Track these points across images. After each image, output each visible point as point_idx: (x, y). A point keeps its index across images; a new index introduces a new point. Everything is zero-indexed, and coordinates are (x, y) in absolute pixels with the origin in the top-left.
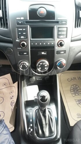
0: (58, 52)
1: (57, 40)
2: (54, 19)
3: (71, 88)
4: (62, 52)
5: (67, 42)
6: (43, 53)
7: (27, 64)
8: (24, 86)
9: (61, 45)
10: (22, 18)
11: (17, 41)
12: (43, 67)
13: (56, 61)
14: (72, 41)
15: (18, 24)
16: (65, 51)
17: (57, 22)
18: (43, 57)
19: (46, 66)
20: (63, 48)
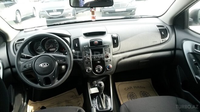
0: (107, 61)
1: (105, 55)
2: (102, 45)
3: (128, 95)
4: (109, 61)
5: (110, 55)
6: (98, 62)
7: (91, 69)
8: (89, 89)
9: (107, 57)
10: (87, 46)
11: (85, 57)
12: (99, 69)
13: (106, 66)
14: (113, 55)
15: (85, 49)
16: (110, 60)
17: (104, 46)
18: (99, 64)
19: (101, 68)
20: (109, 58)
